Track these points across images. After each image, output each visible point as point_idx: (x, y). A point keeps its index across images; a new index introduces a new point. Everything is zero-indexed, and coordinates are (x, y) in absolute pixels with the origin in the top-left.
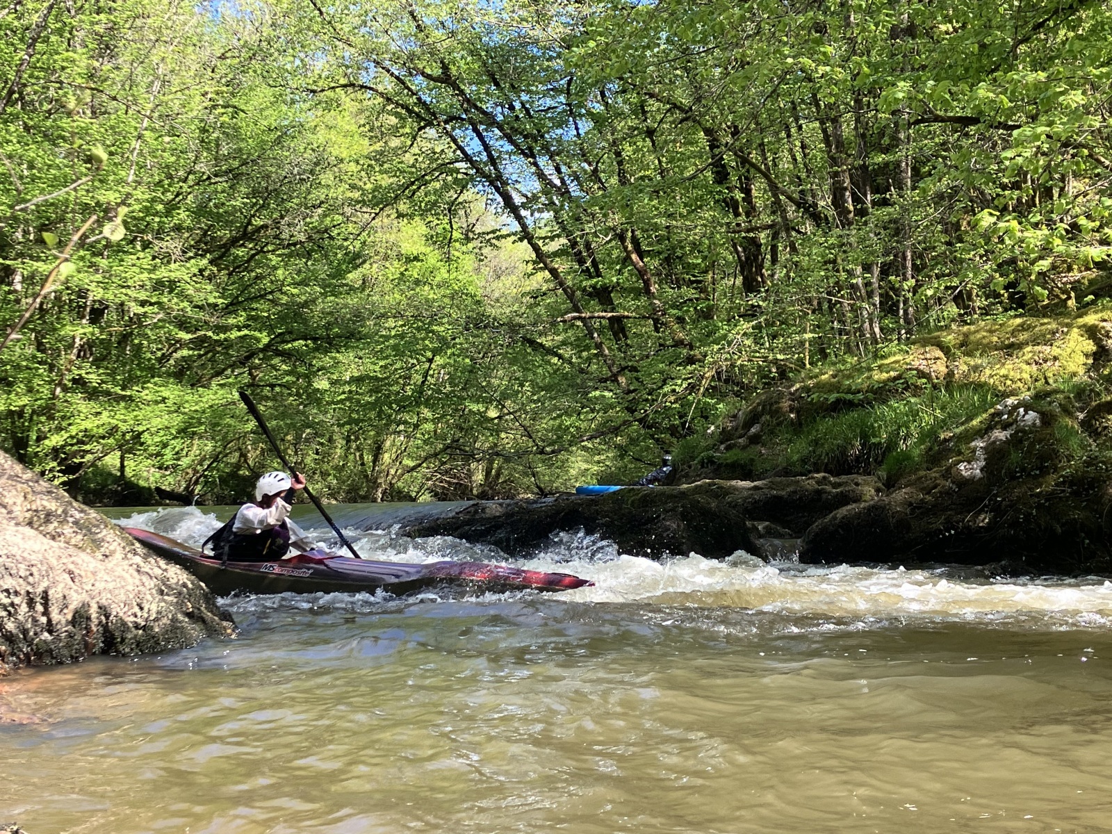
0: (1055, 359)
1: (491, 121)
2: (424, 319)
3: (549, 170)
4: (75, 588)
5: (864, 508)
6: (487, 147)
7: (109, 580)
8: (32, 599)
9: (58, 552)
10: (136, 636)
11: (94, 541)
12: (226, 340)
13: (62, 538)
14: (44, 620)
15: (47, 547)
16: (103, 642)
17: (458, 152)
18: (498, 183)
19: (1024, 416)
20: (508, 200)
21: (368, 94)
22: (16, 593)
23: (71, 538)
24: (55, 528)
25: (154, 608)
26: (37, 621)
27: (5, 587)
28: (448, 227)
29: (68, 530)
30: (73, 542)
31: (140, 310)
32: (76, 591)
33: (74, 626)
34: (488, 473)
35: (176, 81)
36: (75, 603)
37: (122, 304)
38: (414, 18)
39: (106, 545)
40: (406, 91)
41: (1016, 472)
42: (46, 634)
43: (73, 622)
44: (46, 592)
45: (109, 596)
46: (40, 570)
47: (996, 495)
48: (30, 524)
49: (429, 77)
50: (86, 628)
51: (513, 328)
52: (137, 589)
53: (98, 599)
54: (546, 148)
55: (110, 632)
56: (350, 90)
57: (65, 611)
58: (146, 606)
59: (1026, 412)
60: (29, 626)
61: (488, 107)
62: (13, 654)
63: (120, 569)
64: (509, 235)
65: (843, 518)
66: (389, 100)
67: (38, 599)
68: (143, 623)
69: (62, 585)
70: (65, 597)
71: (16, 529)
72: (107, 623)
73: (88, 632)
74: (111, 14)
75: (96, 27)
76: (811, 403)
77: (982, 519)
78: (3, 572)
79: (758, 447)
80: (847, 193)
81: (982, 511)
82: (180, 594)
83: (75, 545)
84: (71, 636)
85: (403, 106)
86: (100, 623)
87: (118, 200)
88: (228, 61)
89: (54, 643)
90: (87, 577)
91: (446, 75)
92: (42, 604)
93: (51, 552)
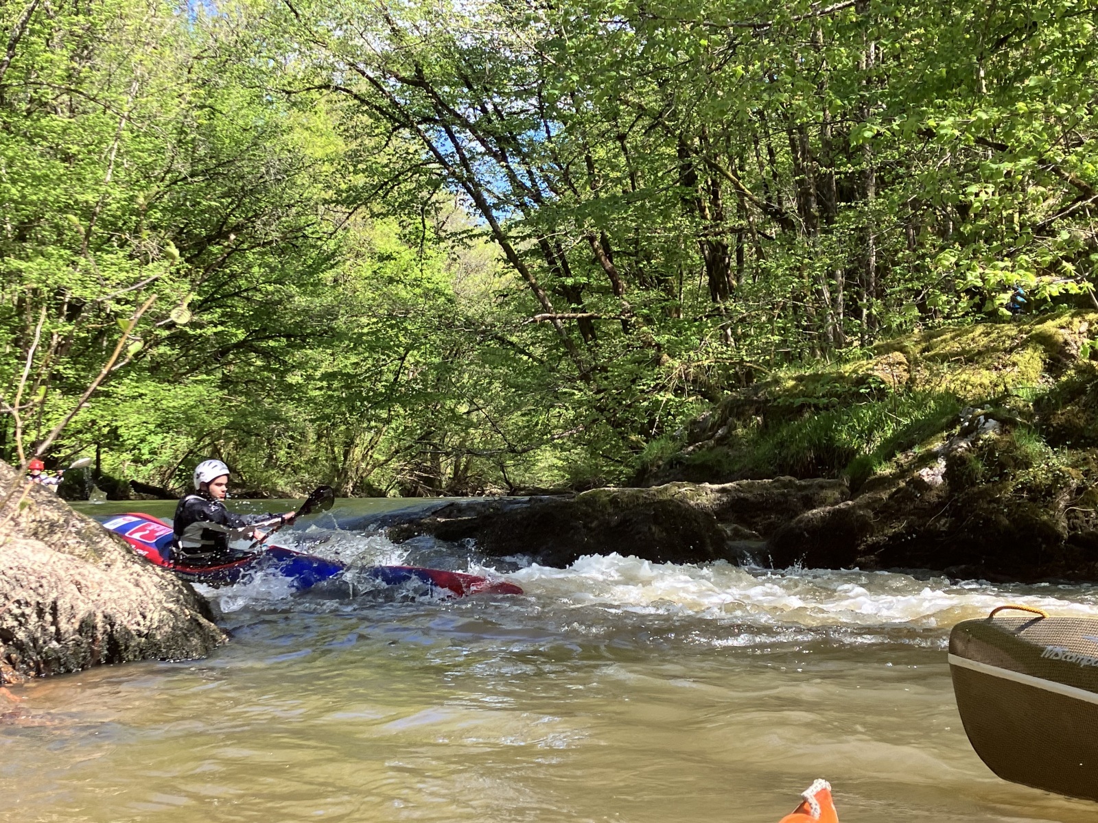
0: (1014, 364)
4: (82, 598)
7: (114, 590)
8: (42, 610)
9: (66, 564)
10: (139, 644)
11: (96, 551)
12: (201, 335)
13: (66, 549)
14: (53, 629)
15: (56, 559)
16: (108, 649)
17: (431, 153)
19: (984, 424)
20: (480, 204)
21: (343, 95)
22: (27, 604)
23: (75, 548)
24: (59, 539)
25: (156, 616)
26: (46, 630)
27: (17, 598)
28: (421, 228)
29: (72, 541)
30: (77, 552)
31: (117, 308)
32: (83, 601)
33: (81, 635)
34: (457, 467)
35: (154, 82)
36: (82, 613)
37: (99, 302)
38: (388, 21)
39: (108, 554)
40: (380, 93)
41: (977, 479)
42: (54, 643)
43: (80, 631)
44: (55, 603)
45: (114, 606)
46: (49, 582)
47: (957, 501)
48: (35, 534)
49: (402, 80)
50: (92, 637)
52: (139, 599)
53: (103, 609)
54: (518, 150)
55: (115, 640)
56: (325, 91)
57: (73, 620)
58: (149, 616)
59: (986, 421)
60: (39, 635)
62: (23, 662)
63: (122, 579)
64: (480, 235)
65: (809, 522)
66: (363, 101)
67: (47, 609)
68: (146, 632)
69: (70, 596)
70: (72, 607)
71: (24, 541)
72: (112, 631)
73: (94, 641)
74: (90, 15)
75: (75, 28)
76: (777, 406)
77: (943, 524)
78: (15, 584)
79: (725, 449)
80: (813, 199)
81: (943, 515)
82: (178, 601)
83: (79, 556)
84: (78, 644)
85: (377, 108)
86: (105, 632)
87: (97, 200)
88: (205, 61)
89: (62, 651)
90: (93, 588)
91: (420, 78)
92: (51, 614)
93: (59, 564)
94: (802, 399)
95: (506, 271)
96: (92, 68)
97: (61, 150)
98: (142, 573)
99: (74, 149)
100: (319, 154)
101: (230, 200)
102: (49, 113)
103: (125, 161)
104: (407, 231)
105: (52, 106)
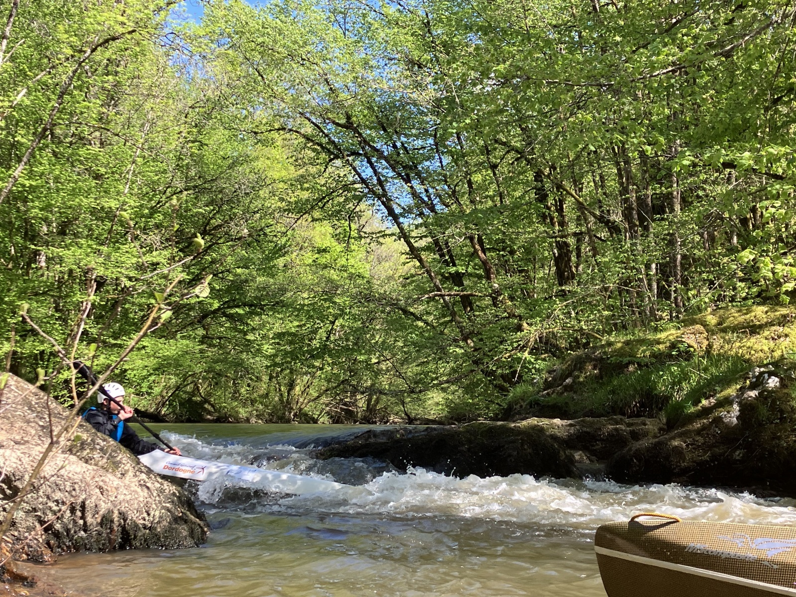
0: (786, 336)
1: (380, 154)
3: (419, 188)
4: (104, 499)
6: (375, 172)
7: (127, 493)
8: (74, 507)
9: (92, 473)
10: (144, 534)
11: (114, 463)
13: (93, 462)
14: (81, 522)
15: (86, 470)
16: (121, 538)
17: (357, 176)
18: (384, 199)
19: (768, 380)
20: (391, 212)
21: (294, 135)
22: (63, 503)
23: (99, 461)
24: (88, 453)
25: (157, 514)
26: (76, 523)
27: (56, 498)
28: (348, 229)
29: (97, 456)
30: (101, 464)
31: (128, 284)
32: (104, 502)
33: (102, 527)
34: (369, 401)
35: (160, 123)
36: (103, 510)
37: (117, 279)
38: (328, 82)
39: (123, 466)
40: (321, 134)
41: (763, 421)
42: (82, 533)
43: (101, 524)
44: (84, 502)
45: (127, 505)
46: (80, 486)
47: (748, 437)
48: (70, 450)
49: (338, 125)
50: (110, 528)
52: (145, 500)
53: (119, 507)
54: (419, 174)
55: (127, 531)
56: (282, 132)
57: (96, 516)
58: (152, 513)
59: (769, 377)
60: (71, 526)
61: (378, 146)
62: (59, 547)
63: (133, 485)
64: (390, 235)
65: (636, 450)
66: (309, 139)
67: (78, 507)
68: (150, 525)
69: (95, 497)
70: (96, 506)
71: (63, 456)
72: (125, 525)
73: (111, 531)
74: (116, 76)
75: (106, 85)
76: (610, 364)
77: (738, 454)
78: (55, 488)
79: (571, 394)
80: (634, 212)
81: (738, 448)
82: (173, 502)
83: (102, 467)
84: (99, 534)
85: (319, 144)
86: (120, 525)
87: (118, 206)
88: (197, 110)
89: (87, 539)
90: (112, 491)
91: (350, 123)
92: (80, 511)
93: (88, 473)
94: (628, 358)
95: (408, 260)
96: (117, 113)
97: (93, 171)
98: (147, 480)
99: (103, 170)
100: (276, 175)
101: (212, 208)
102: (85, 144)
103: (138, 179)
104: (338, 232)
105: (87, 139)
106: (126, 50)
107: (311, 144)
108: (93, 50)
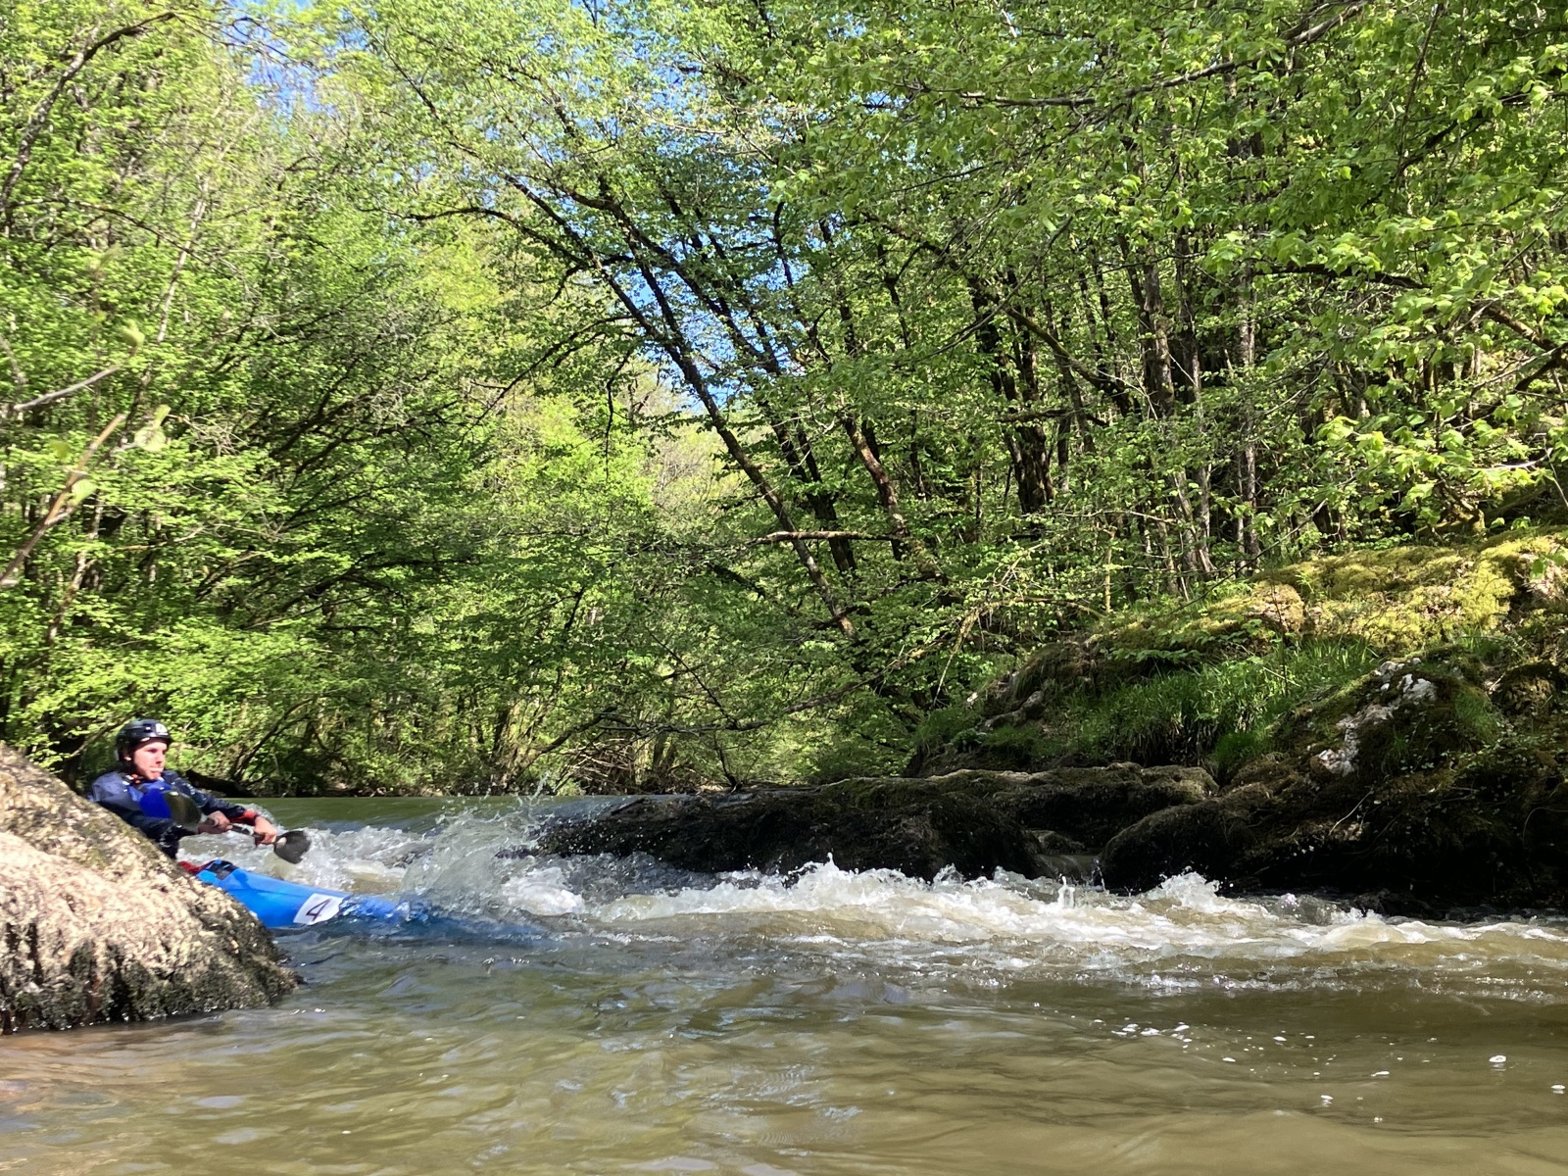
0: (1457, 604)
1: (668, 261)
2: (571, 536)
3: (749, 330)
4: (75, 919)
5: (1187, 813)
6: (661, 299)
7: (123, 908)
8: (14, 935)
9: (52, 869)
10: (159, 989)
11: (102, 853)
12: (290, 564)
13: (57, 849)
14: (30, 964)
15: (37, 862)
16: (112, 997)
17: (622, 305)
18: (677, 348)
19: (1412, 686)
20: (691, 375)
21: (496, 222)
23: (70, 848)
24: (49, 834)
25: (185, 949)
26: (20, 966)
28: (606, 409)
29: (66, 837)
30: (73, 853)
31: (170, 521)
32: (77, 925)
33: (72, 974)
34: (657, 754)
35: (227, 200)
36: (75, 941)
37: (145, 513)
38: (563, 117)
39: (120, 858)
40: (549, 219)
41: (1402, 765)
42: (33, 985)
43: (71, 969)
44: (33, 925)
45: (122, 931)
46: (26, 894)
47: (1373, 798)
48: (12, 826)
49: (582, 200)
50: (89, 977)
51: (696, 551)
52: (161, 922)
53: (106, 936)
54: (745, 301)
55: (123, 983)
56: (472, 217)
57: (61, 953)
58: (174, 948)
59: (1415, 681)
60: (9, 973)
61: (664, 242)
63: (137, 893)
64: (690, 421)
65: (1158, 827)
66: (525, 231)
67: (23, 936)
68: (170, 971)
69: (56, 916)
70: (60, 933)
72: (119, 970)
73: (92, 983)
74: (138, 107)
75: (118, 125)
76: (1113, 663)
77: (1353, 831)
79: (1039, 724)
80: (1165, 368)
81: (1353, 819)
82: (223, 929)
83: (76, 859)
84: (68, 987)
85: (546, 241)
86: (109, 970)
87: (144, 367)
88: (302, 175)
89: (44, 997)
90: (92, 905)
91: (607, 198)
92: (27, 942)
93: (41, 868)
94: (1149, 654)
96: (141, 182)
97: (95, 296)
98: (169, 886)
99: (114, 295)
100: (463, 305)
101: (333, 369)
102: (78, 244)
103: (185, 313)
104: (586, 415)
105: (82, 235)
106: (157, 54)
107: (529, 239)
108: (89, 55)
